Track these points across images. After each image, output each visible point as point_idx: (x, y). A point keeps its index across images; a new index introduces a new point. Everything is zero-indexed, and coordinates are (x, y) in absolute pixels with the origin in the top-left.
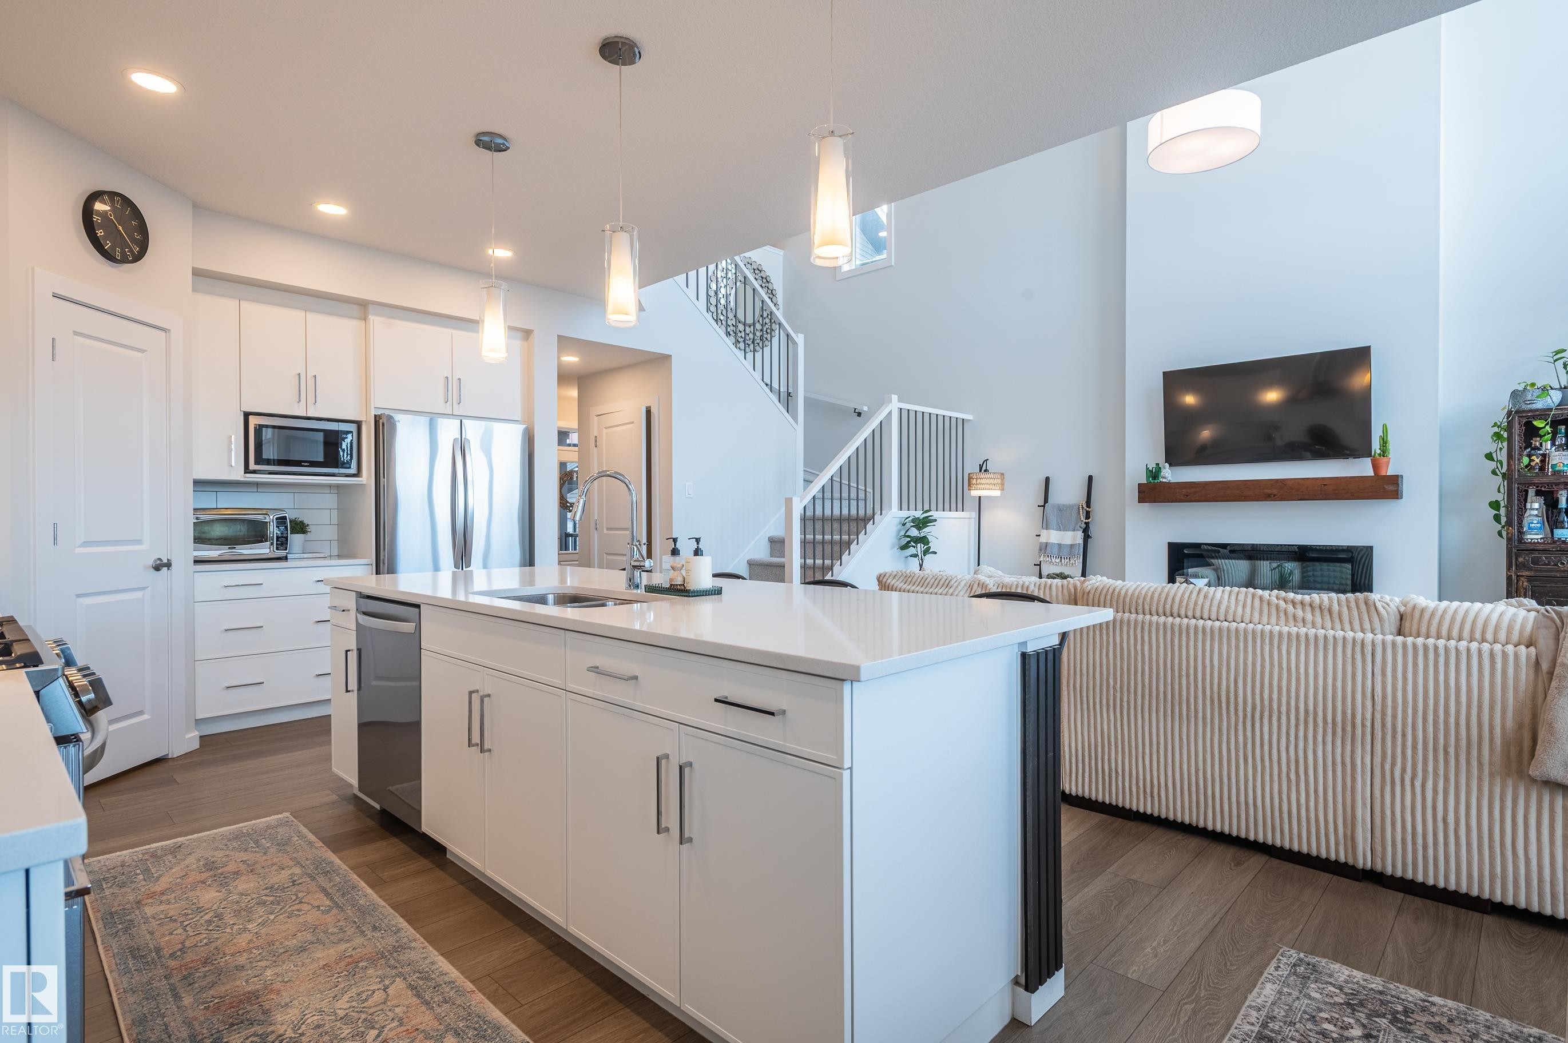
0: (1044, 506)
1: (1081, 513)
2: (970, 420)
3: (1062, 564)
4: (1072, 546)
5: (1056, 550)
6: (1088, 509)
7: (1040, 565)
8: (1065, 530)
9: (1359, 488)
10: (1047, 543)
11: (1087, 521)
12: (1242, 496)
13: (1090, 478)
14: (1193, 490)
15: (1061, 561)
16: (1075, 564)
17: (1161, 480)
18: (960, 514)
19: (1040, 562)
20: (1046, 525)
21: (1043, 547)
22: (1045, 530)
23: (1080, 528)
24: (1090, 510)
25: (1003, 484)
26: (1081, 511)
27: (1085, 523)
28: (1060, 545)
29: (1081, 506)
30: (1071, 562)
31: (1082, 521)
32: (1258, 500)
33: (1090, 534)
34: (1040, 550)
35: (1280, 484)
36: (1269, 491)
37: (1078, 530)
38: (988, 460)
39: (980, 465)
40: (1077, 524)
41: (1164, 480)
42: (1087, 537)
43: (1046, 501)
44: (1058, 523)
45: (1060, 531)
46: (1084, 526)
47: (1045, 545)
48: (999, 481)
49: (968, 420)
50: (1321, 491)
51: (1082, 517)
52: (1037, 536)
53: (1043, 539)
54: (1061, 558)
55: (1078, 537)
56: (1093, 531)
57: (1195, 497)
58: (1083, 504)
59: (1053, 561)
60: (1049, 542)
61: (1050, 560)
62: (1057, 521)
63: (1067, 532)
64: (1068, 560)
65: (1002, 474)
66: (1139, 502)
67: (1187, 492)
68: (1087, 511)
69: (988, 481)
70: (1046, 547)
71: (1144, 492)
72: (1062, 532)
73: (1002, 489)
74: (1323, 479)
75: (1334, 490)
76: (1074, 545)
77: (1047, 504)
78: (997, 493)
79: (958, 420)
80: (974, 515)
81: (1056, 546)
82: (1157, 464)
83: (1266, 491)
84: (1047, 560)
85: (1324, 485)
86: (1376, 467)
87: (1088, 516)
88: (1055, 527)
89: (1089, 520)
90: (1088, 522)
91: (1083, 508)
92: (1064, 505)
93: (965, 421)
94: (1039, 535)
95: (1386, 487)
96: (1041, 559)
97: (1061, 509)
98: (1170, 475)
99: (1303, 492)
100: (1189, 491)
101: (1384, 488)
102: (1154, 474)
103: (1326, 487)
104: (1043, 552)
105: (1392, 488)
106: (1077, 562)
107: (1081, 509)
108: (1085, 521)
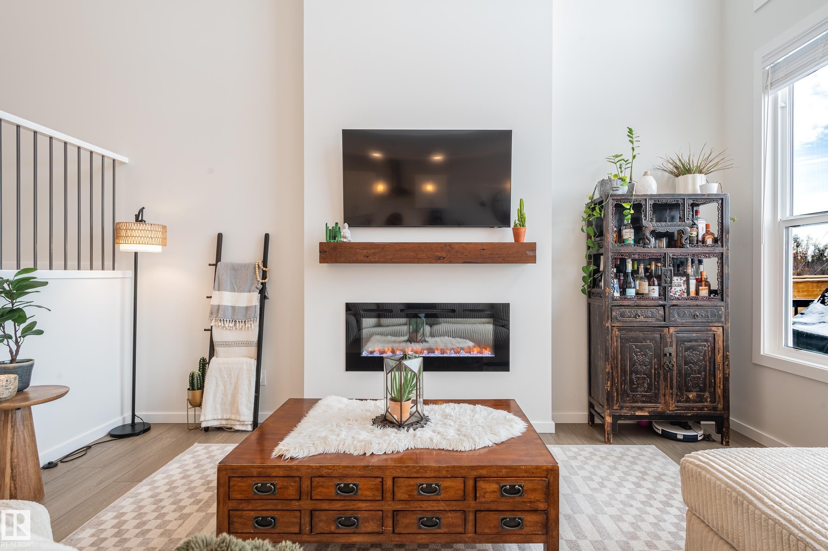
0: (216, 265)
1: (257, 273)
2: (125, 163)
3: (236, 328)
4: (247, 308)
5: (229, 312)
6: (264, 269)
7: (211, 330)
8: (240, 291)
9: (508, 253)
10: (219, 306)
11: (264, 281)
12: (417, 258)
13: (267, 236)
14: (373, 251)
15: (235, 324)
16: (251, 327)
17: (342, 239)
18: (107, 273)
19: (212, 327)
20: (218, 285)
21: (215, 311)
22: (217, 292)
23: (256, 289)
24: (267, 269)
25: (164, 239)
26: (257, 270)
27: (262, 283)
28: (234, 308)
29: (257, 266)
30: (247, 326)
31: (259, 281)
32: (430, 262)
33: (266, 294)
34: (212, 313)
35: (448, 247)
36: (439, 254)
37: (254, 291)
38: (143, 208)
39: (136, 215)
40: (253, 284)
41: (345, 240)
42: (263, 297)
43: (218, 258)
44: (232, 283)
45: (235, 291)
46: (260, 286)
47: (216, 308)
48: (160, 235)
49: (122, 163)
50: (480, 255)
51: (258, 277)
52: (208, 297)
53: (214, 302)
54: (235, 321)
55: (254, 299)
56: (269, 292)
57: (375, 258)
58: (260, 264)
59: (227, 325)
60: (221, 304)
61: (223, 325)
62: (230, 281)
63: (243, 293)
64: (243, 324)
65: (164, 227)
66: (320, 263)
67: (367, 253)
68: (263, 270)
69: (143, 234)
70: (218, 310)
71: (326, 251)
72: (236, 293)
73: (164, 244)
74: (482, 244)
75: (490, 254)
76: (250, 307)
77: (220, 262)
78: (158, 249)
79: (106, 160)
80: (130, 273)
81: (230, 309)
82: (337, 224)
83: (437, 253)
84: (220, 324)
85: (483, 249)
86: (517, 234)
87: (264, 277)
88: (228, 288)
89: (266, 281)
90: (265, 283)
91: (259, 267)
92: (238, 264)
93: (117, 164)
94: (211, 297)
95: (528, 253)
96: (213, 324)
97: (236, 269)
98: (350, 235)
99: (466, 255)
100: (369, 251)
101: (527, 254)
102: (333, 233)
103: (484, 251)
104: (214, 316)
105: (529, 253)
106: (253, 325)
107: (257, 268)
108: (261, 281)
